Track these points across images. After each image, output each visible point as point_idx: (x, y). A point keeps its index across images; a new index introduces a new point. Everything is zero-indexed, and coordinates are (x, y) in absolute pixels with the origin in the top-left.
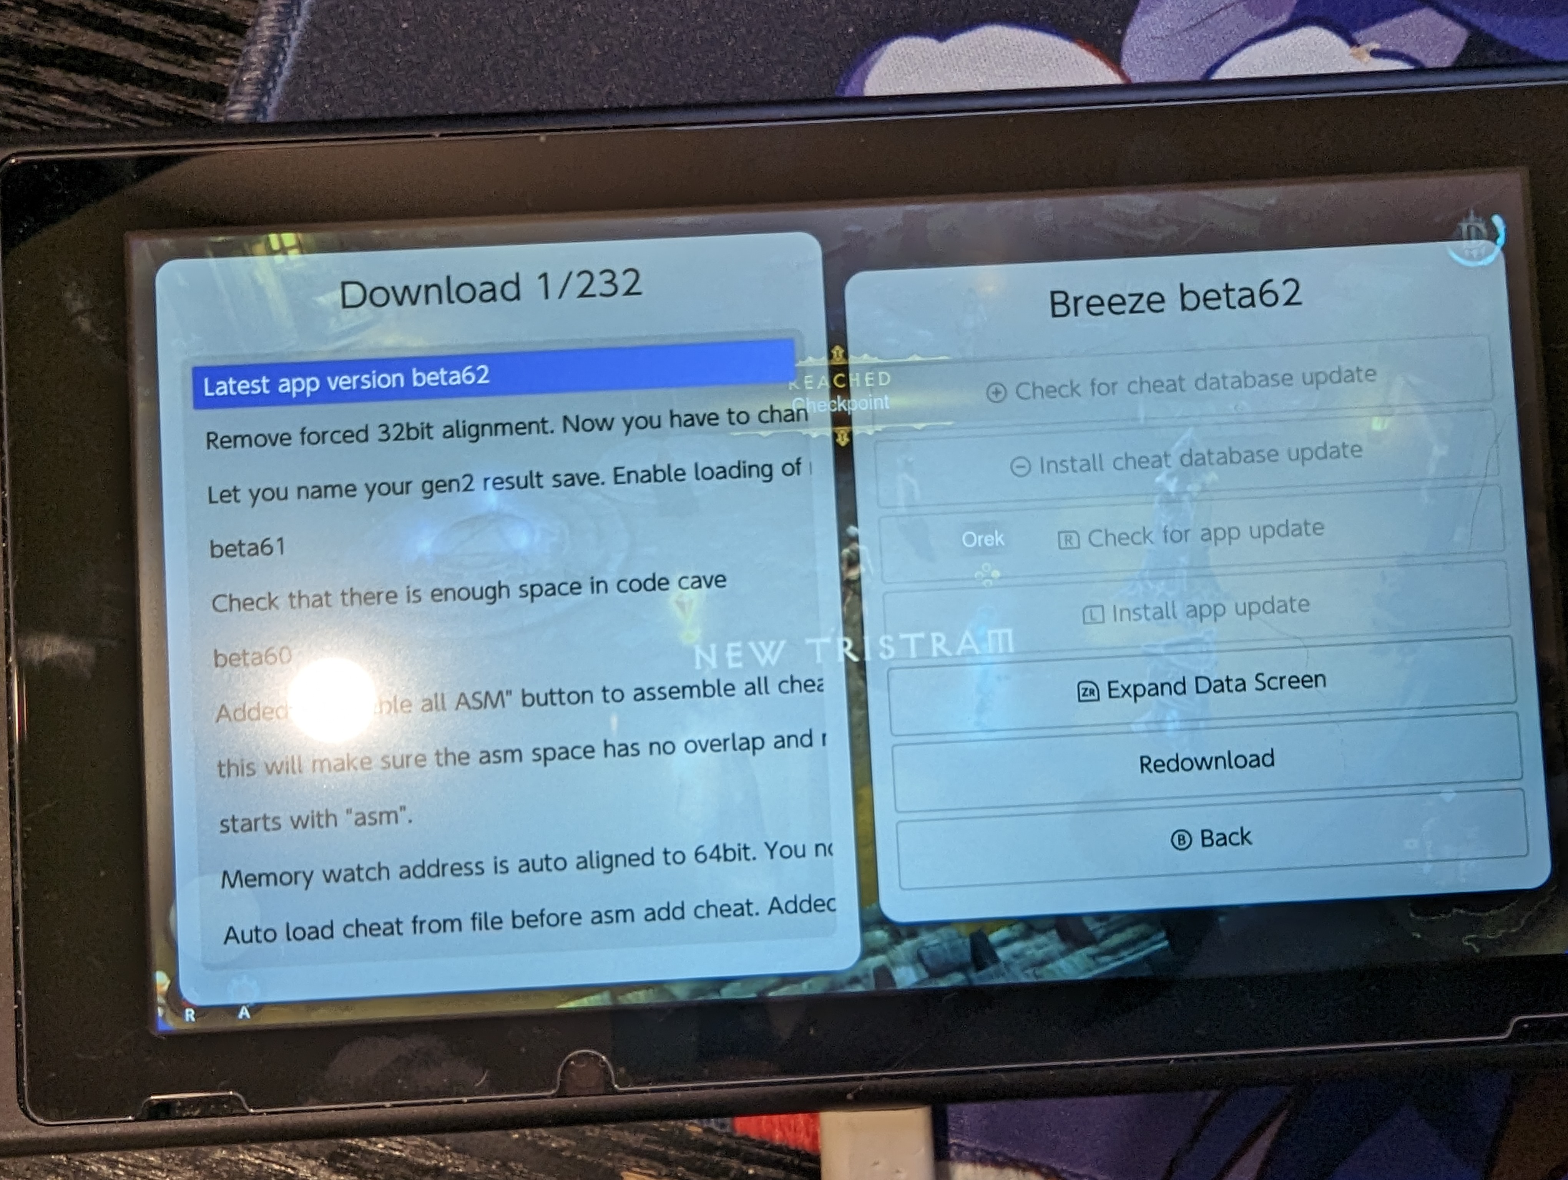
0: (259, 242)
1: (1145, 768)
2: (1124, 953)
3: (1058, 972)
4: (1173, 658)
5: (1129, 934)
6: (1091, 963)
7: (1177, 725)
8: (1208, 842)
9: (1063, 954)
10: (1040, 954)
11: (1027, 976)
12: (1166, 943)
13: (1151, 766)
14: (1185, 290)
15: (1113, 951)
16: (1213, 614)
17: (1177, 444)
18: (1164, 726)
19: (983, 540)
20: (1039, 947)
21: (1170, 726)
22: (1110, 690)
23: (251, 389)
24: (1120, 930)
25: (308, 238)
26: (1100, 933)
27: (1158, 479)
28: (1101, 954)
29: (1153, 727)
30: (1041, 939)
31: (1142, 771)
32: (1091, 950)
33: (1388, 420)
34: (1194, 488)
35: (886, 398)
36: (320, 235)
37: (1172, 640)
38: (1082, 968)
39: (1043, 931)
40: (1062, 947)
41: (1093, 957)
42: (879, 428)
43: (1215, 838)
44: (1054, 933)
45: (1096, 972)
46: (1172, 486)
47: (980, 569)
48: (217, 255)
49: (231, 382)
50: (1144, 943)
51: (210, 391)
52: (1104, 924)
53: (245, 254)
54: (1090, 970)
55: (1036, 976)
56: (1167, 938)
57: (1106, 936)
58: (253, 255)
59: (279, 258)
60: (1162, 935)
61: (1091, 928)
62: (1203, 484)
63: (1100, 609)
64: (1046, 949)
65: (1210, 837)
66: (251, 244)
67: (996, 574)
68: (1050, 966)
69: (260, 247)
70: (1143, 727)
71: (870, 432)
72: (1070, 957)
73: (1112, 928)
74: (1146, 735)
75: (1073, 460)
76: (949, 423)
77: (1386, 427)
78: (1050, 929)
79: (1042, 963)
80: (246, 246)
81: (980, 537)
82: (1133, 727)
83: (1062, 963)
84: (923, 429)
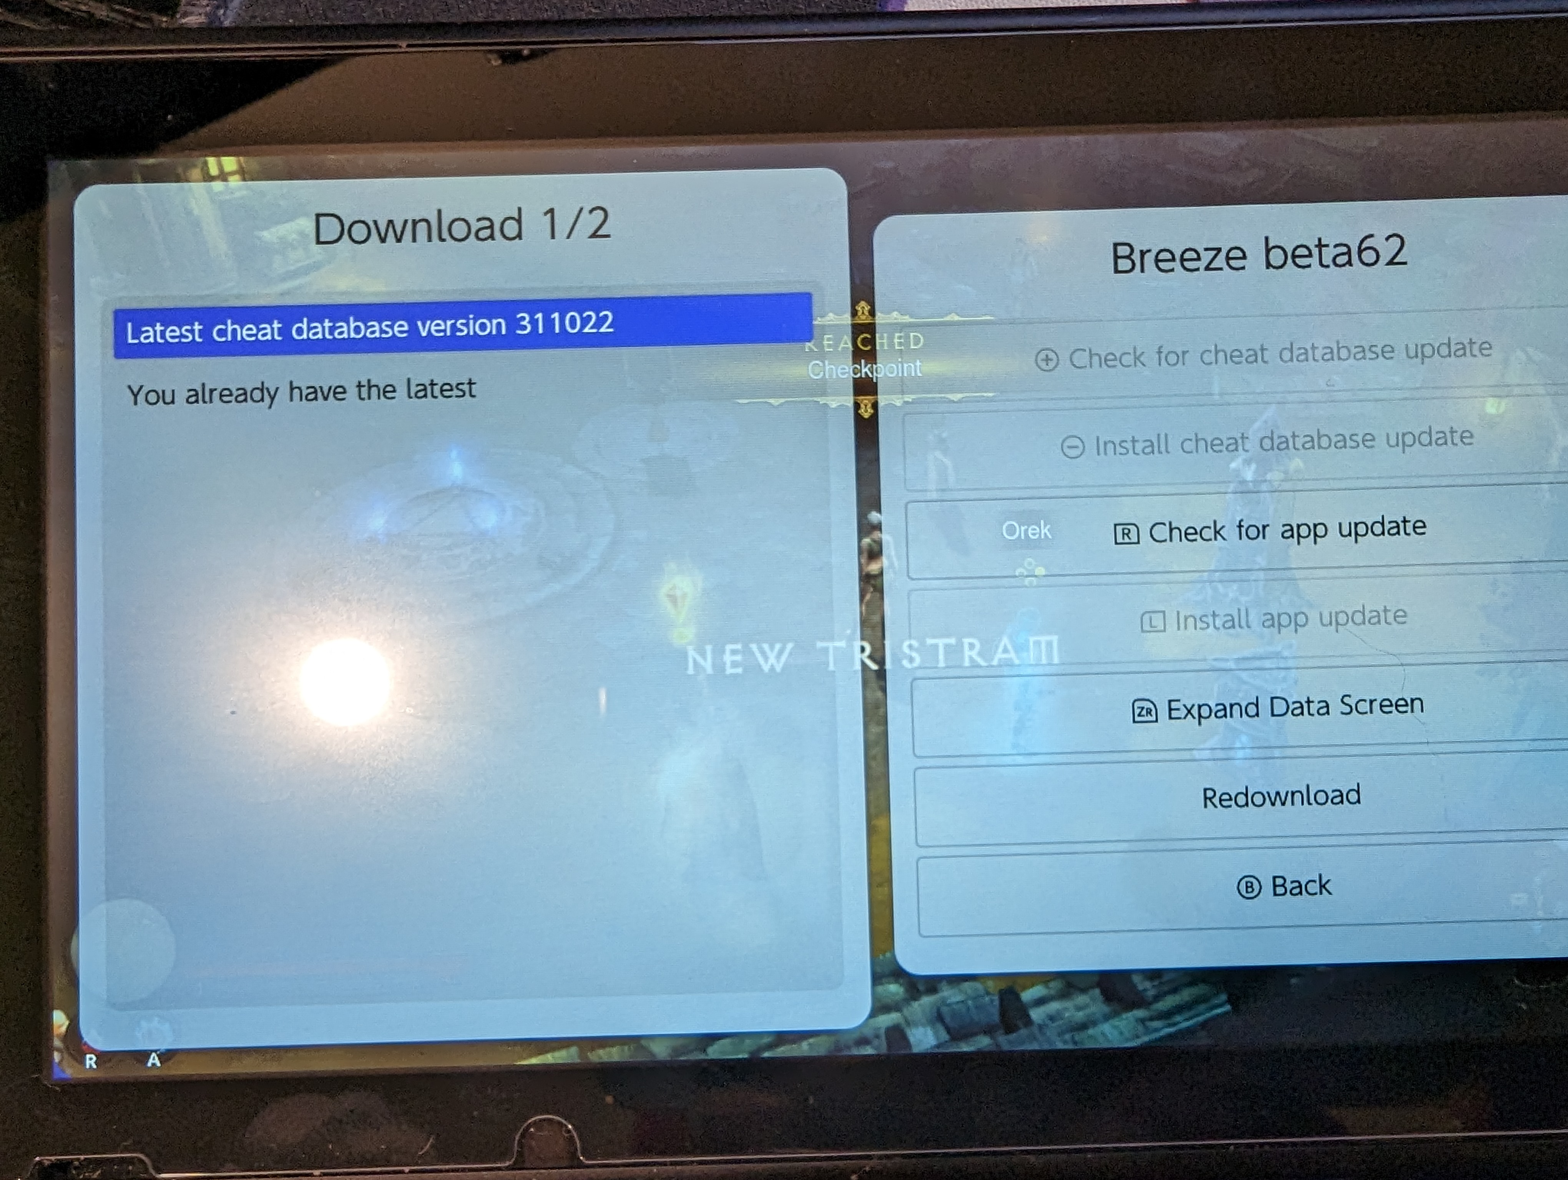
0: (195, 166)
1: (1208, 801)
2: (1178, 1018)
3: (1101, 1039)
4: (1244, 675)
5: (1186, 995)
6: (1140, 1028)
7: (1248, 753)
8: (1280, 890)
9: (1107, 1018)
10: (1080, 1016)
11: (1065, 1042)
12: (1228, 1007)
13: (1216, 800)
14: (1271, 245)
15: (1166, 1015)
16: (1293, 624)
17: (1257, 425)
18: (1231, 754)
19: (1026, 531)
20: (1079, 1008)
21: (1240, 754)
22: (1170, 710)
23: (182, 336)
24: (1175, 991)
25: (253, 163)
26: (1151, 993)
27: (1233, 465)
28: (1152, 1019)
29: (1220, 754)
30: (1081, 999)
31: (1206, 806)
32: (1140, 1013)
33: (1504, 403)
34: (1275, 476)
35: (918, 363)
36: (267, 159)
37: (1247, 653)
38: (1127, 1034)
39: (1084, 991)
40: (1106, 1009)
41: (1142, 1021)
42: (909, 398)
43: (1289, 886)
44: (1097, 992)
45: (1146, 1039)
46: (1249, 474)
47: (1022, 566)
48: (146, 180)
49: (159, 328)
50: (1202, 1007)
51: (133, 338)
52: (1156, 983)
53: (178, 180)
54: (1138, 1037)
55: (1075, 1043)
56: (1229, 1001)
57: (1157, 998)
58: (187, 181)
59: (217, 186)
60: (1224, 997)
61: (1140, 988)
62: (1286, 472)
63: (1162, 614)
64: (1088, 1011)
65: (1283, 885)
66: (187, 167)
67: (1040, 571)
68: (1091, 1031)
69: (196, 173)
70: (1206, 754)
71: (898, 403)
72: (1116, 1022)
73: (1166, 988)
74: (1210, 763)
75: (1134, 441)
76: (991, 395)
77: (1502, 410)
78: (1092, 987)
79: (1083, 1026)
80: (180, 170)
81: (1023, 528)
82: (1196, 754)
83: (1106, 1027)
84: (960, 401)
